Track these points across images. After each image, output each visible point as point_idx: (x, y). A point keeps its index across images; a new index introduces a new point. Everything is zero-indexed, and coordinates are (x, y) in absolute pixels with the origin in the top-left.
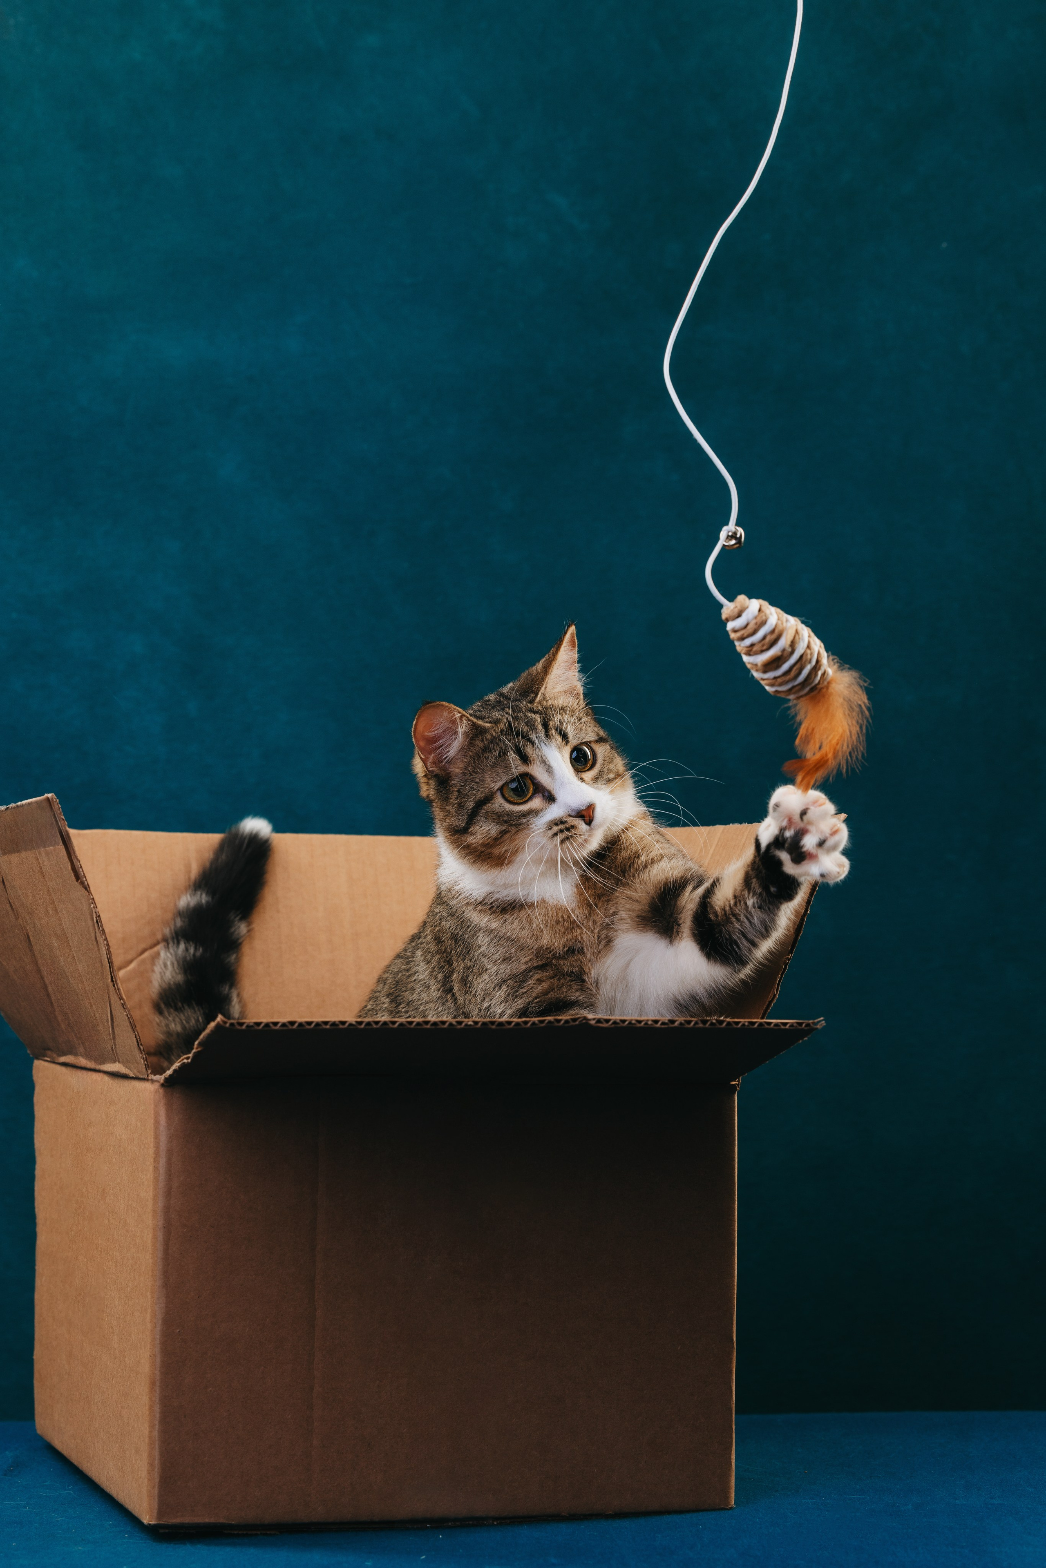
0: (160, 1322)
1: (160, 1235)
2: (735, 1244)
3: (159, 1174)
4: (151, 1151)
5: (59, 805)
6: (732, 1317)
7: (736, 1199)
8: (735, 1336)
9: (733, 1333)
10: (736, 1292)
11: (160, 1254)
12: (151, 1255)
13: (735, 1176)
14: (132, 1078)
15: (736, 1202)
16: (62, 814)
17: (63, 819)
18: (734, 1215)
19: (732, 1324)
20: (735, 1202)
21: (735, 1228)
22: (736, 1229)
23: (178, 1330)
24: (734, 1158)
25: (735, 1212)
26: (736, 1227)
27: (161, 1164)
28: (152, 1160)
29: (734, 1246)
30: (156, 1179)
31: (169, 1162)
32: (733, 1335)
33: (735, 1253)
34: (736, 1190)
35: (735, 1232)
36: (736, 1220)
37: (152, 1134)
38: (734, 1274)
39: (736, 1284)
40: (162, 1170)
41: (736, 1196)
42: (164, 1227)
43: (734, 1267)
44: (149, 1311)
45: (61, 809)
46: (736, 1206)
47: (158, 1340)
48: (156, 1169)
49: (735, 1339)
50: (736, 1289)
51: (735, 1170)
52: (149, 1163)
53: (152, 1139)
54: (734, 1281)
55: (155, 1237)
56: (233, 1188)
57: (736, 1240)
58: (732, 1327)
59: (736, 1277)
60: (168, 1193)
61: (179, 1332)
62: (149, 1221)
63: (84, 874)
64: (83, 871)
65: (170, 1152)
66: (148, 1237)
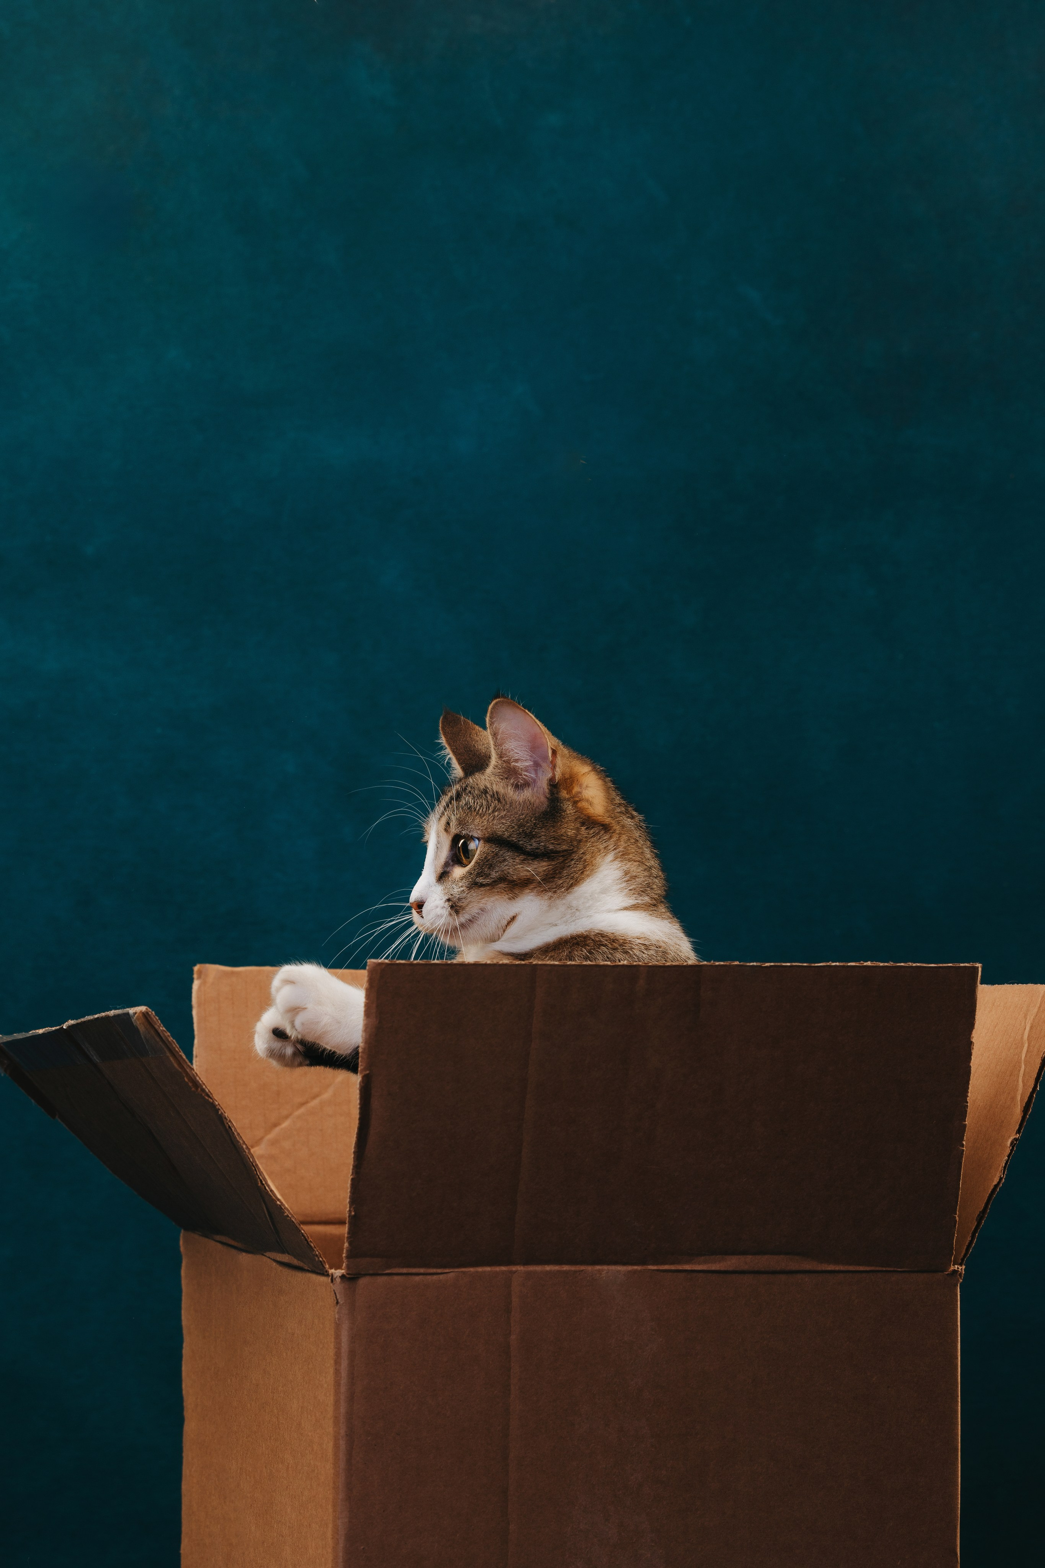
0: (343, 1538)
1: (342, 1443)
2: (958, 1449)
3: (341, 1377)
4: (331, 1352)
5: (156, 1017)
6: (956, 1528)
7: (959, 1400)
8: (959, 1549)
9: (957, 1546)
10: (959, 1501)
11: (342, 1464)
12: (332, 1466)
13: (958, 1376)
14: (308, 1271)
15: (960, 1404)
16: (162, 1025)
17: (165, 1031)
18: (957, 1418)
19: (956, 1536)
20: (958, 1404)
21: (958, 1432)
22: (960, 1433)
23: (362, 1547)
24: (957, 1355)
25: (958, 1415)
26: (960, 1431)
27: (343, 1366)
28: (332, 1362)
29: (958, 1452)
30: (337, 1384)
31: (352, 1365)
32: (956, 1549)
33: (958, 1459)
34: (959, 1390)
35: (958, 1436)
36: (960, 1423)
37: (333, 1333)
38: (958, 1482)
39: (959, 1493)
40: (344, 1374)
41: (960, 1398)
42: (347, 1435)
43: (958, 1474)
44: (331, 1526)
45: (159, 1021)
46: (959, 1408)
47: (341, 1558)
48: (337, 1372)
49: (959, 1553)
50: (960, 1498)
51: (958, 1369)
52: (329, 1365)
53: (333, 1340)
54: (958, 1489)
55: (336, 1446)
56: (420, 1392)
57: (960, 1445)
58: (956, 1540)
59: (960, 1486)
60: (351, 1398)
61: (363, 1549)
62: (329, 1427)
63: (202, 1081)
64: (200, 1078)
65: (352, 1353)
66: (329, 1446)
